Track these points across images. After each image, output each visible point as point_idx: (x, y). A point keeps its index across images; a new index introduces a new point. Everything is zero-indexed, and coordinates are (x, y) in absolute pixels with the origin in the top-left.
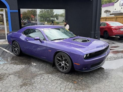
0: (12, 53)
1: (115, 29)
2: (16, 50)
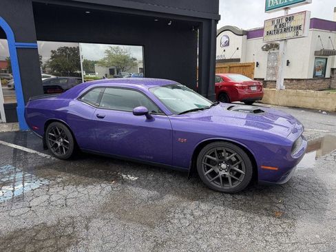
0: (43, 155)
1: (243, 88)
2: (59, 145)
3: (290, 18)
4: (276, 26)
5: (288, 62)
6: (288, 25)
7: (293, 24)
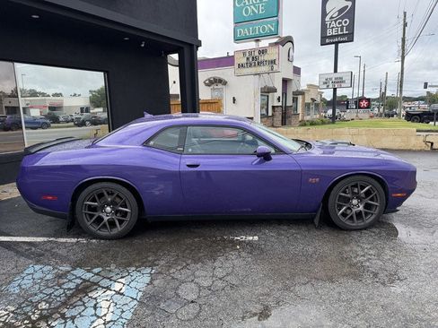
3: (263, 51)
4: (248, 59)
5: (234, 100)
6: (261, 59)
7: (266, 57)
